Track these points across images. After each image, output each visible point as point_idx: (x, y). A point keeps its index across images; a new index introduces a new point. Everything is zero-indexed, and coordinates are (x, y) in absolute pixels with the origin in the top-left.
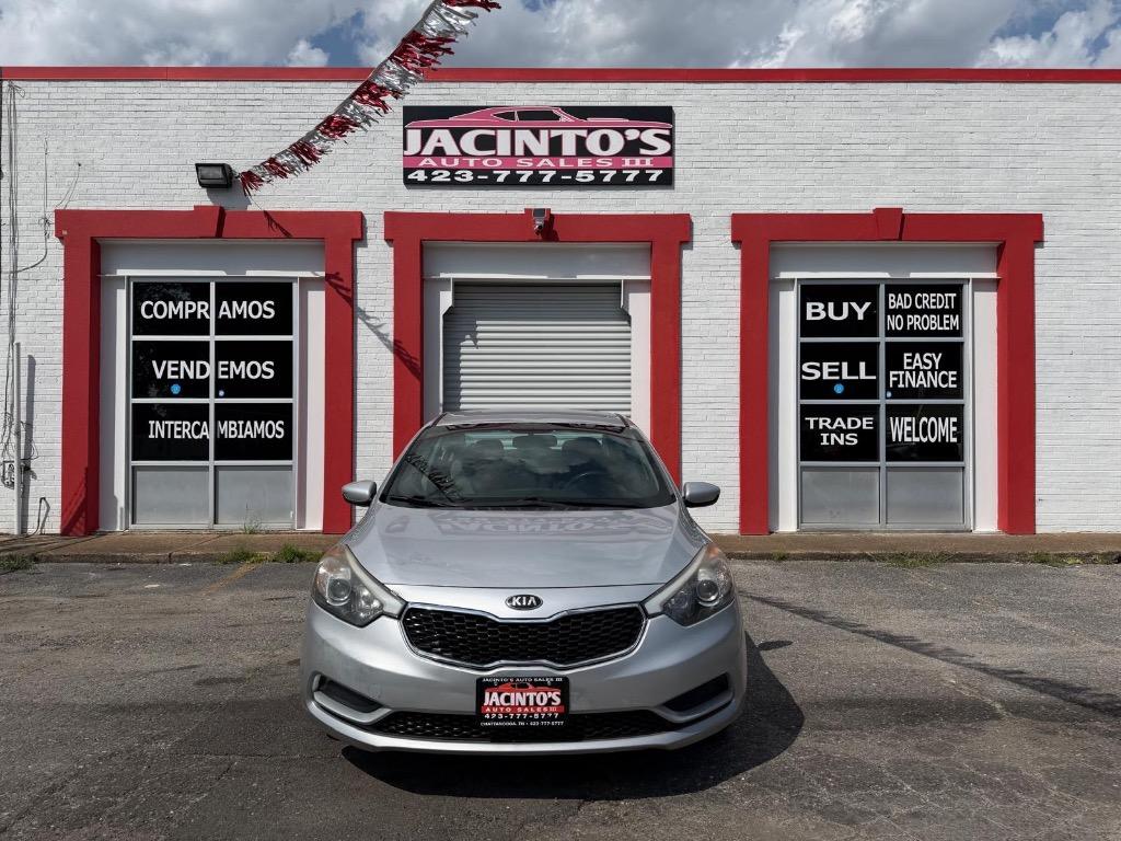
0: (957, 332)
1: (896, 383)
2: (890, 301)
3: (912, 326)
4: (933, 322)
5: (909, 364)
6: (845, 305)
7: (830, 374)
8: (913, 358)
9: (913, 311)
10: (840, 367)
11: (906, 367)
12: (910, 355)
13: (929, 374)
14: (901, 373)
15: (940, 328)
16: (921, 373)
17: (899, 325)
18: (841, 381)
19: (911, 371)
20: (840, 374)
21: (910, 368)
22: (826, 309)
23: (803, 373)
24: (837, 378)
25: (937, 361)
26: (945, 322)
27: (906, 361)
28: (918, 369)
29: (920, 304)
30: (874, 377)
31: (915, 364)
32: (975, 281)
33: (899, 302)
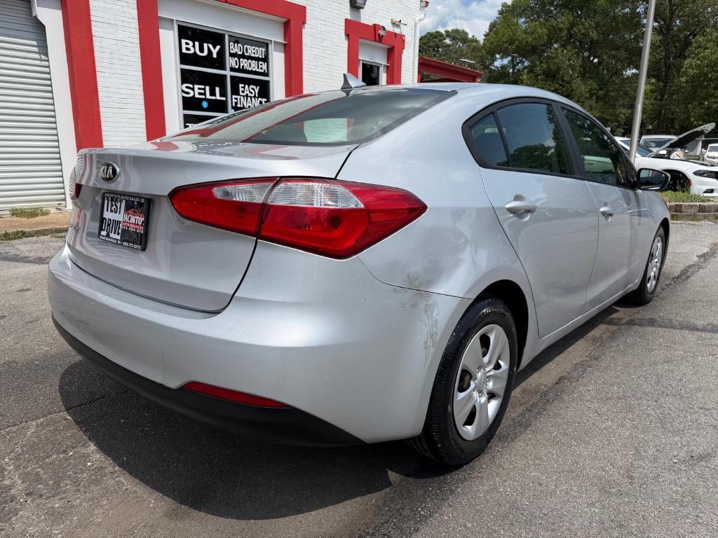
0: (266, 74)
1: (236, 103)
2: (231, 47)
3: (243, 66)
4: (253, 66)
5: (243, 92)
6: (205, 45)
7: (200, 94)
8: (244, 88)
9: (243, 56)
10: (204, 89)
11: (241, 94)
12: (243, 85)
13: (253, 99)
14: (239, 97)
15: (258, 70)
16: (249, 98)
17: (236, 64)
18: (206, 99)
19: (244, 96)
20: (204, 94)
21: (243, 94)
22: (194, 46)
23: (183, 91)
24: (203, 97)
25: (257, 91)
26: (260, 66)
27: (241, 89)
28: (247, 96)
29: (247, 52)
30: (224, 99)
31: (246, 92)
32: (275, 42)
33: (236, 49)
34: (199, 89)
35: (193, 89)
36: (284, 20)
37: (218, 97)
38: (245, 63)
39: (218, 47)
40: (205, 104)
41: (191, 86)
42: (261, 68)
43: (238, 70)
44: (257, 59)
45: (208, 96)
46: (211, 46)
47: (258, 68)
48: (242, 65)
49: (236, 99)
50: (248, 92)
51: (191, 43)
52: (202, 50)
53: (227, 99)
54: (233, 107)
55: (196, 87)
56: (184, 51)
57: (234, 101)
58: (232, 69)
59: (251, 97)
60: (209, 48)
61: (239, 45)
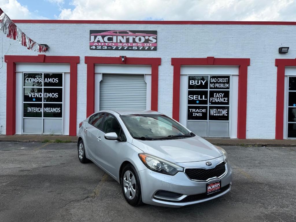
0: (228, 88)
2: (211, 80)
4: (222, 85)
5: (215, 96)
6: (200, 81)
7: (196, 98)
8: (216, 94)
9: (217, 83)
10: (198, 97)
13: (221, 98)
16: (219, 98)
17: (213, 86)
19: (216, 98)
23: (189, 98)
25: (223, 95)
29: (219, 81)
31: (217, 96)
32: (232, 75)
33: (213, 80)
34: (195, 96)
36: (239, 66)
37: (204, 99)
38: (217, 85)
39: (205, 81)
40: (198, 102)
41: (192, 96)
42: (226, 86)
43: (214, 88)
44: (224, 83)
45: (199, 99)
46: (202, 81)
47: (224, 86)
48: (216, 86)
49: (212, 99)
51: (194, 81)
53: (207, 99)
54: (210, 102)
56: (191, 84)
57: (211, 100)
58: (211, 88)
59: (220, 98)
61: (215, 79)
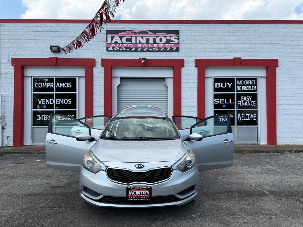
0: (256, 91)
2: (238, 82)
4: (249, 88)
7: (222, 102)
9: (244, 85)
10: (224, 100)
12: (243, 97)
17: (240, 89)
19: (243, 101)
24: (224, 103)
25: (250, 99)
28: (245, 101)
29: (245, 83)
30: (233, 103)
32: (260, 77)
33: (240, 83)
34: (222, 100)
35: (219, 101)
36: (266, 67)
37: (230, 102)
38: (244, 88)
39: (231, 83)
40: (224, 106)
41: (218, 100)
42: (253, 89)
43: (241, 91)
44: (251, 85)
45: (226, 103)
46: (228, 83)
47: (252, 89)
48: (243, 89)
49: (240, 102)
50: (246, 99)
51: (219, 84)
52: (224, 85)
53: (235, 103)
54: (237, 106)
55: (220, 100)
56: (216, 87)
58: (238, 91)
59: (247, 101)
60: (227, 84)
61: (242, 81)
